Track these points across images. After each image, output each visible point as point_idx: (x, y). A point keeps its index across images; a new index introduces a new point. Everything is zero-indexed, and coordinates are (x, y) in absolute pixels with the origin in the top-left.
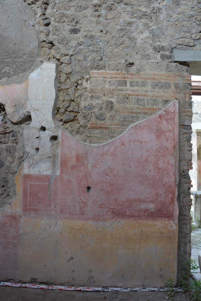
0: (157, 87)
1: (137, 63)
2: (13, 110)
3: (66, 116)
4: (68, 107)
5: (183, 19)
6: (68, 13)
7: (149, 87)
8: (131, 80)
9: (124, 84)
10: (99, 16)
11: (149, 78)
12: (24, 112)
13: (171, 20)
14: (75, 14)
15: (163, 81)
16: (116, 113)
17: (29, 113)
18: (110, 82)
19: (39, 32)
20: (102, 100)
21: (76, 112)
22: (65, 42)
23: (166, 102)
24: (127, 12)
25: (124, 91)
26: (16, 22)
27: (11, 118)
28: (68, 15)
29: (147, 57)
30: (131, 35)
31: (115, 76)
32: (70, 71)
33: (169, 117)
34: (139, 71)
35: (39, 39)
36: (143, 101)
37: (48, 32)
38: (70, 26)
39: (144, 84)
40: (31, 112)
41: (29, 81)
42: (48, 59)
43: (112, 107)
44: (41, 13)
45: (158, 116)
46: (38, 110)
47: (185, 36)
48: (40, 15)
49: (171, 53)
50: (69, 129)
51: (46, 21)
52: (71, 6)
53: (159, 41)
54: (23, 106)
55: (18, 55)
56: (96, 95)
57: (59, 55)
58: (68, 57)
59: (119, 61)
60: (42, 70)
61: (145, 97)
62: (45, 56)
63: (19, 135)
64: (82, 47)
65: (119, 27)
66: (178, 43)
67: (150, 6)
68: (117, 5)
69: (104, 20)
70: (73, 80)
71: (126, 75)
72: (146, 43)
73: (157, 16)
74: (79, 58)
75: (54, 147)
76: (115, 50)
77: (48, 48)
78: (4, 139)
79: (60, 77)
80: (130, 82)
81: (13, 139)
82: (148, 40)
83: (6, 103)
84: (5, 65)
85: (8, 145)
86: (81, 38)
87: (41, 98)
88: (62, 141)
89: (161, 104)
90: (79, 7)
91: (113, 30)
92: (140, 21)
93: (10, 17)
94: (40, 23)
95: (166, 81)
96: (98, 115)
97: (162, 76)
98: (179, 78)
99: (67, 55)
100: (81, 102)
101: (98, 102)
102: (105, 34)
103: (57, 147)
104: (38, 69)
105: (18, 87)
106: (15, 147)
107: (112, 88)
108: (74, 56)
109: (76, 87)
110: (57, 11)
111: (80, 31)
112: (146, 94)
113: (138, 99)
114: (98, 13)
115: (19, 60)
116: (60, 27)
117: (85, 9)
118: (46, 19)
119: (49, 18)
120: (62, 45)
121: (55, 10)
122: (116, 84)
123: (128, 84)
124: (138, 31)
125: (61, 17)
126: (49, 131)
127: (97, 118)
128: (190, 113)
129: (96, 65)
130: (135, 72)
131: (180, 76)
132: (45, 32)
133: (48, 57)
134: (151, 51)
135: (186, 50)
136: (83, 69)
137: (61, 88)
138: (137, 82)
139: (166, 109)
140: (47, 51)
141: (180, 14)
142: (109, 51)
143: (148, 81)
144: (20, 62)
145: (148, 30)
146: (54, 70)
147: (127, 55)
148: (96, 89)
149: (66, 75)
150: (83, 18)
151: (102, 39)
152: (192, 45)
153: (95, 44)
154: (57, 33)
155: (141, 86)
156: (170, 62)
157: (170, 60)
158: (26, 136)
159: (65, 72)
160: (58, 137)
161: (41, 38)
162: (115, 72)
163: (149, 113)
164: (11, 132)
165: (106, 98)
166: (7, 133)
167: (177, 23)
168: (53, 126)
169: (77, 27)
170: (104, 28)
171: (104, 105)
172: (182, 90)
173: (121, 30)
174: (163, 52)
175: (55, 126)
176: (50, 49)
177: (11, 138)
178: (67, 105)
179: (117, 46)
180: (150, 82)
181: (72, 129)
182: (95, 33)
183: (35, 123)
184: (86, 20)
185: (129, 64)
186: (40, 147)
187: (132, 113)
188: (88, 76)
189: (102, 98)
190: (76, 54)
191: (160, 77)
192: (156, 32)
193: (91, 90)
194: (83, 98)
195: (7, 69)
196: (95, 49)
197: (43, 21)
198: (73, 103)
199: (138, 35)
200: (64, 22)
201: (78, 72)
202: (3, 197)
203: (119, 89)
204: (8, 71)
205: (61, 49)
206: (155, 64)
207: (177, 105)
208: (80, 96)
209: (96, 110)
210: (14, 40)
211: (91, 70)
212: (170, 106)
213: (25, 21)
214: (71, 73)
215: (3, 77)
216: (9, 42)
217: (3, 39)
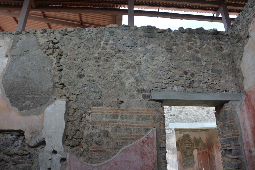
0: (140, 119)
1: (126, 101)
2: (31, 136)
3: (73, 142)
4: (74, 135)
5: (157, 69)
6: (76, 63)
7: (134, 120)
8: (122, 114)
9: (117, 117)
10: (99, 66)
11: (134, 113)
12: (40, 138)
13: (149, 70)
14: (81, 64)
15: (145, 115)
16: (110, 140)
17: (44, 139)
18: (106, 116)
19: (54, 75)
20: (101, 130)
21: (80, 139)
22: (73, 84)
23: (147, 130)
24: (119, 64)
25: (117, 122)
26: (37, 68)
27: (29, 143)
28: (76, 64)
29: (133, 97)
30: (122, 80)
31: (109, 111)
32: (76, 107)
33: (149, 142)
34: (127, 107)
35: (53, 81)
36: (130, 130)
37: (61, 76)
38: (77, 72)
39: (131, 117)
40: (45, 139)
41: (45, 113)
42: (60, 97)
43: (108, 135)
44: (56, 61)
45: (141, 141)
46: (51, 137)
47: (159, 81)
48: (55, 63)
49: (149, 94)
50: (75, 152)
51: (60, 68)
52: (79, 58)
53: (141, 85)
54: (39, 133)
55: (37, 93)
56: (95, 125)
57: (68, 94)
58: (75, 96)
59: (113, 100)
60: (55, 105)
61: (131, 127)
62: (58, 94)
63: (35, 157)
64: (85, 88)
65: (112, 74)
66: (155, 86)
67: (134, 60)
68: (111, 58)
69: (102, 69)
70: (79, 114)
71: (118, 111)
72: (132, 87)
73: (139, 67)
74: (83, 97)
75: (63, 167)
76: (110, 92)
77: (60, 88)
78: (22, 160)
79: (69, 111)
80: (121, 115)
81: (29, 160)
82: (133, 84)
83: (25, 130)
84: (26, 100)
85: (24, 165)
86: (85, 82)
87: (54, 128)
88: (70, 163)
89: (143, 132)
90: (84, 59)
91: (108, 77)
92: (127, 70)
93: (33, 63)
94: (55, 69)
95: (147, 114)
96: (97, 141)
97: (144, 110)
98: (156, 112)
99: (75, 94)
100: (85, 132)
101: (97, 131)
102: (103, 79)
103: (66, 167)
104: (52, 104)
105: (36, 117)
106: (31, 167)
107: (107, 120)
108: (80, 95)
109: (81, 119)
110: (68, 61)
111: (84, 76)
112: (133, 124)
113: (127, 128)
114: (98, 63)
115: (37, 96)
116: (70, 73)
117: (88, 60)
118: (60, 66)
119: (62, 65)
120: (71, 87)
121: (67, 60)
122: (111, 117)
123: (119, 117)
124: (126, 77)
125: (70, 66)
126: (60, 154)
127: (96, 143)
128: (164, 138)
129: (95, 103)
130: (124, 108)
131: (157, 110)
132: (59, 76)
133: (60, 95)
134: (135, 92)
135: (160, 91)
136: (86, 105)
137: (69, 120)
138: (126, 116)
139: (147, 136)
140: (59, 91)
141: (155, 66)
142: (105, 92)
143: (133, 115)
144: (38, 98)
145: (133, 77)
146: (65, 106)
147: (119, 95)
148: (96, 121)
149: (73, 109)
150: (87, 67)
151: (100, 83)
152: (164, 87)
153: (95, 86)
154: (67, 77)
155: (128, 118)
156: (149, 100)
157: (149, 99)
158: (41, 158)
159: (73, 108)
160: (67, 159)
161: (55, 80)
162: (110, 108)
163: (135, 139)
164: (28, 154)
165: (103, 128)
166: (24, 155)
167: (153, 72)
168: (63, 150)
169: (82, 73)
170: (102, 75)
171: (102, 134)
172: (158, 121)
173: (114, 76)
174: (144, 93)
175: (64, 150)
176: (62, 89)
177: (28, 159)
178: (74, 133)
179: (111, 88)
180: (135, 115)
181: (78, 152)
182: (96, 78)
183: (49, 147)
184: (89, 69)
185: (120, 102)
186: (52, 167)
187: (122, 139)
188: (90, 111)
189: (100, 128)
190: (81, 94)
191: (142, 112)
192: (139, 78)
193: (92, 122)
194: (86, 128)
195: (27, 103)
196: (95, 90)
197: (58, 67)
198: (78, 132)
199: (126, 80)
200: (72, 69)
201: (83, 108)
203: (112, 121)
204: (28, 104)
205: (70, 89)
206: (138, 102)
207: (155, 132)
208: (84, 126)
209: (96, 138)
210: (35, 81)
211: (92, 106)
212: (150, 133)
213: (44, 67)
214: (77, 108)
215: (24, 109)
216: (31, 82)
217: (26, 80)
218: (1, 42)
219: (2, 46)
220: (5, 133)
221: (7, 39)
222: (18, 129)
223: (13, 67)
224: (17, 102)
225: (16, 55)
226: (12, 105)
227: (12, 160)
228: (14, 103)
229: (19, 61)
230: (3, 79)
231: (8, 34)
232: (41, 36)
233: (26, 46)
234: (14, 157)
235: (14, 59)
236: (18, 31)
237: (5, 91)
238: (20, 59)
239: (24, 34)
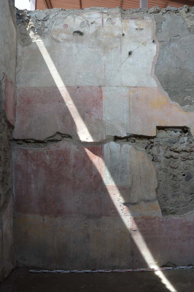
78: (191, 157)
83: (190, 126)
84: (187, 94)
93: (187, 52)
166: (193, 151)
195: (188, 97)
202: (192, 202)
204: (189, 99)
215: (186, 104)
216: (188, 74)
217: (182, 71)
218: (142, 24)
219: (144, 28)
220: (168, 129)
221: (147, 19)
222: (183, 126)
223: (164, 56)
224: (177, 96)
225: (165, 41)
226: (172, 100)
227: (181, 156)
228: (174, 98)
229: (170, 48)
230: (155, 70)
231: (144, 13)
232: (187, 16)
233: (174, 30)
234: (181, 154)
235: (163, 45)
236: (156, 9)
237: (161, 83)
238: (172, 46)
239: (165, 13)
